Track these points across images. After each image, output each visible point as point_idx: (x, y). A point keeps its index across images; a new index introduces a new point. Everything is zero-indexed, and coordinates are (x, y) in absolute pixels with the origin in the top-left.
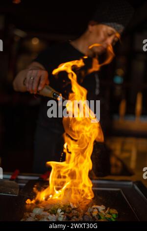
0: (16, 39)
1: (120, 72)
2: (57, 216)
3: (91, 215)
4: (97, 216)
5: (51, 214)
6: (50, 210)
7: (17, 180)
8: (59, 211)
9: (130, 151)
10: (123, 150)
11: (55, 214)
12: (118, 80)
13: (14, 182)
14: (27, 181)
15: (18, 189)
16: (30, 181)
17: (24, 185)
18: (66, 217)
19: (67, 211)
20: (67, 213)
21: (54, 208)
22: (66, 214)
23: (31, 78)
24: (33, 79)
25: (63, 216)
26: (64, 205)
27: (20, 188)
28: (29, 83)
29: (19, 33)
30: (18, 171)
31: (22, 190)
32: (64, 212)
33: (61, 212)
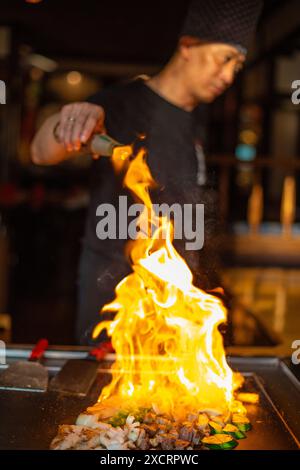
0: (35, 76)
1: (249, 136)
2: (126, 429)
3: (196, 427)
4: (206, 428)
5: (114, 426)
6: (111, 420)
7: (44, 361)
8: (130, 419)
9: (272, 297)
10: (257, 296)
11: (122, 426)
12: (246, 153)
13: (37, 364)
14: (63, 363)
15: (47, 379)
16: (71, 362)
17: (58, 369)
18: (143, 432)
19: (146, 420)
20: (147, 424)
21: (120, 415)
22: (144, 425)
23: (69, 119)
24: (75, 120)
25: (137, 430)
26: (140, 409)
27: (51, 376)
28: (65, 129)
29: (42, 63)
30: (45, 341)
31: (54, 379)
32: (141, 423)
33: (134, 422)
